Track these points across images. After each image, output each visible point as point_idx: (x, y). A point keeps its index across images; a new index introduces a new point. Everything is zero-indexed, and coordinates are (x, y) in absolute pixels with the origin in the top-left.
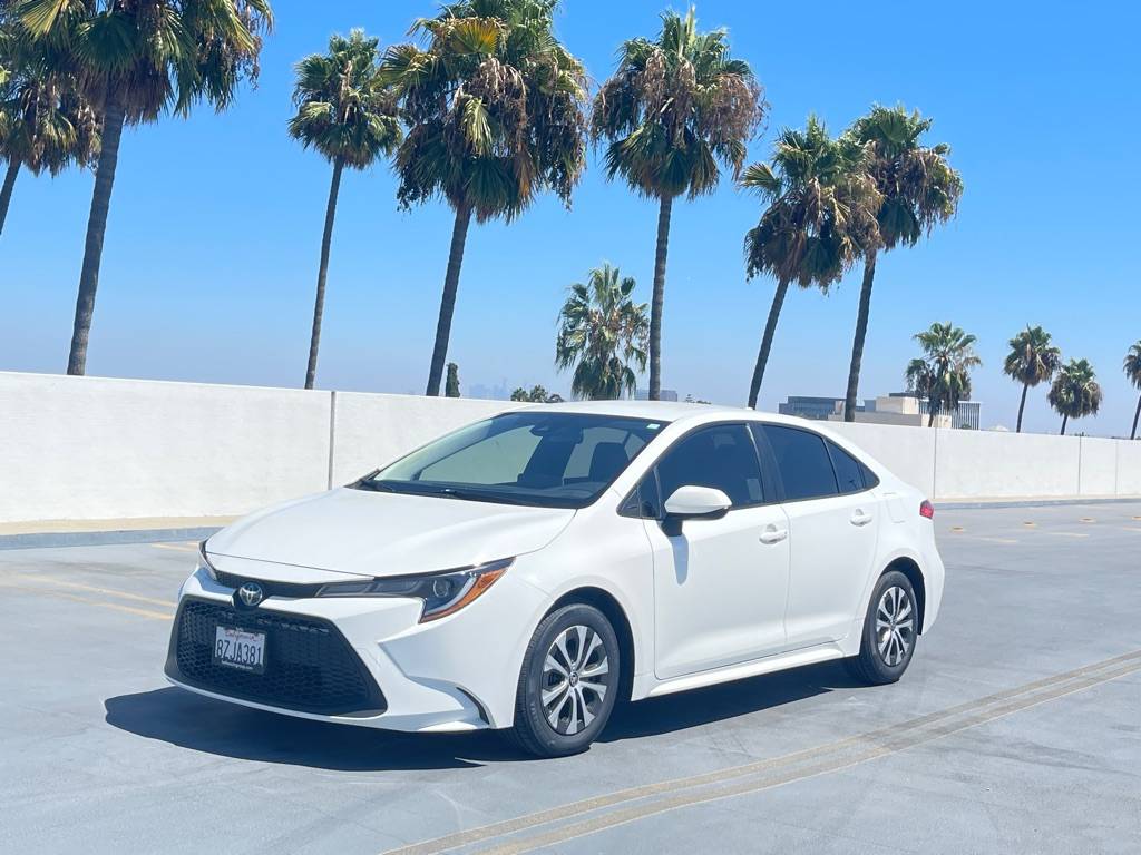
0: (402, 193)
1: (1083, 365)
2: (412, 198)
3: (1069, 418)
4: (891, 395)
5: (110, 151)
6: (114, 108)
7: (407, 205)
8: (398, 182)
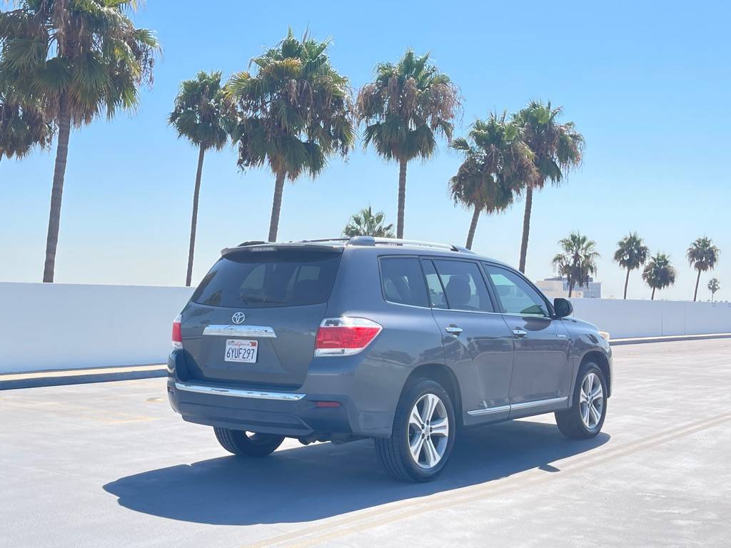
0: (240, 162)
1: (663, 257)
2: (247, 165)
3: (656, 289)
4: (546, 280)
5: (64, 145)
6: (65, 119)
7: (243, 169)
8: (238, 156)
